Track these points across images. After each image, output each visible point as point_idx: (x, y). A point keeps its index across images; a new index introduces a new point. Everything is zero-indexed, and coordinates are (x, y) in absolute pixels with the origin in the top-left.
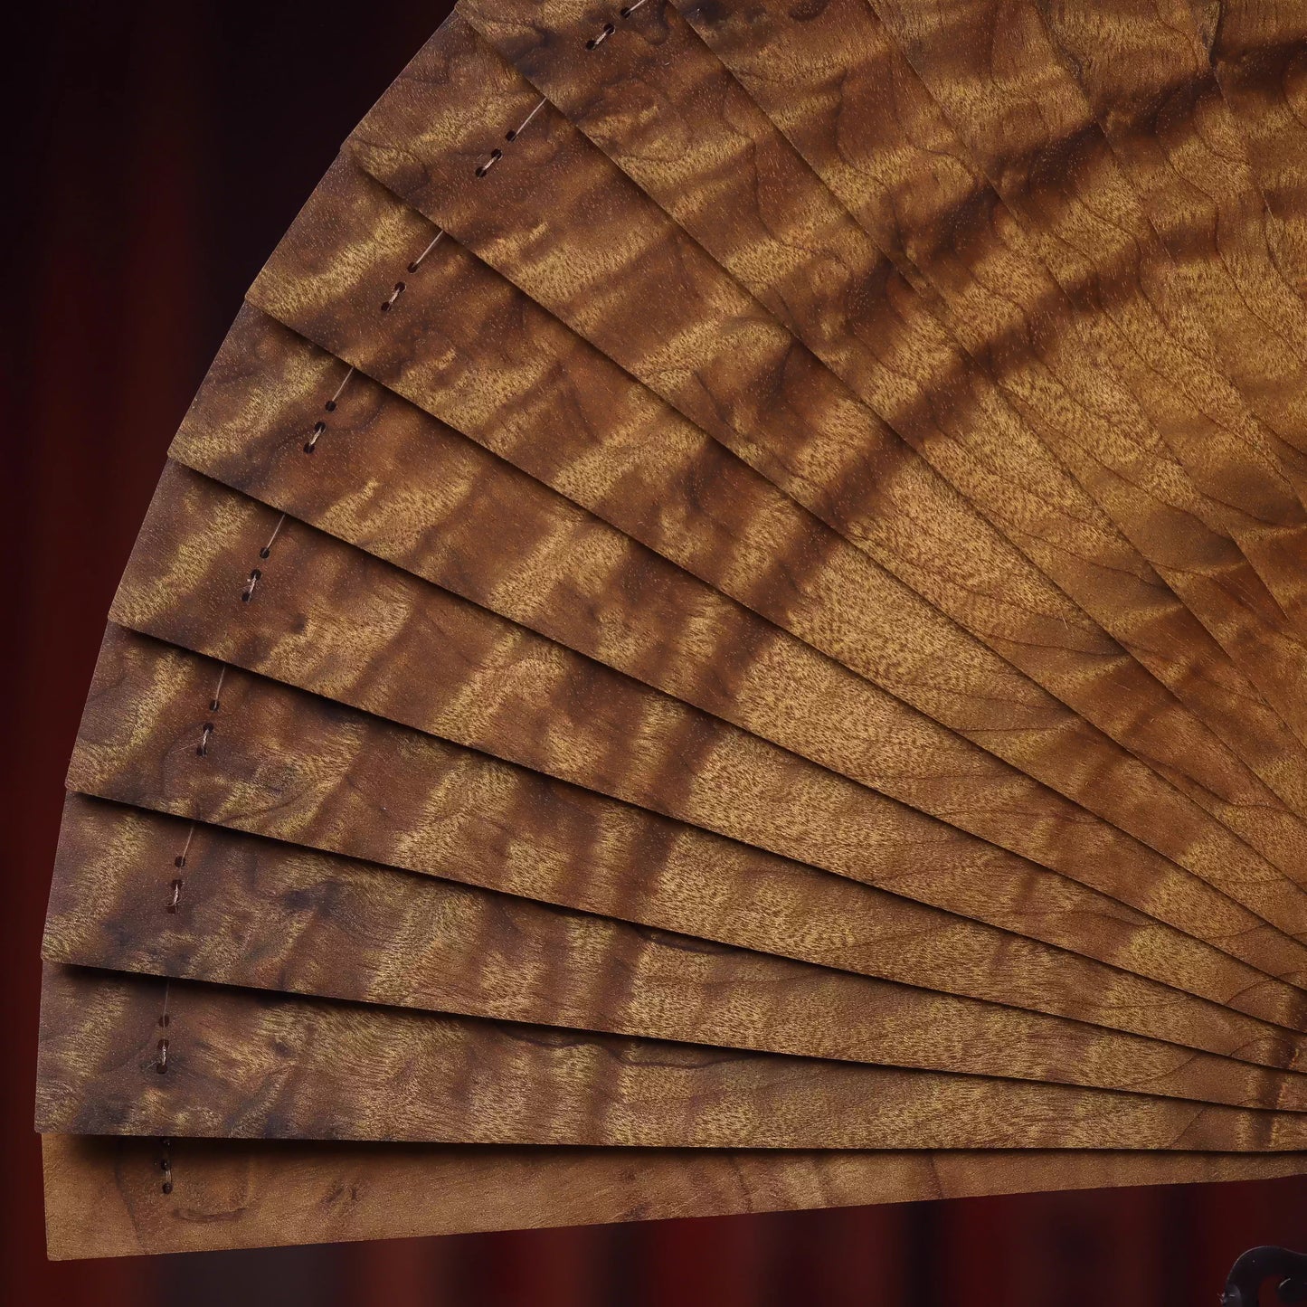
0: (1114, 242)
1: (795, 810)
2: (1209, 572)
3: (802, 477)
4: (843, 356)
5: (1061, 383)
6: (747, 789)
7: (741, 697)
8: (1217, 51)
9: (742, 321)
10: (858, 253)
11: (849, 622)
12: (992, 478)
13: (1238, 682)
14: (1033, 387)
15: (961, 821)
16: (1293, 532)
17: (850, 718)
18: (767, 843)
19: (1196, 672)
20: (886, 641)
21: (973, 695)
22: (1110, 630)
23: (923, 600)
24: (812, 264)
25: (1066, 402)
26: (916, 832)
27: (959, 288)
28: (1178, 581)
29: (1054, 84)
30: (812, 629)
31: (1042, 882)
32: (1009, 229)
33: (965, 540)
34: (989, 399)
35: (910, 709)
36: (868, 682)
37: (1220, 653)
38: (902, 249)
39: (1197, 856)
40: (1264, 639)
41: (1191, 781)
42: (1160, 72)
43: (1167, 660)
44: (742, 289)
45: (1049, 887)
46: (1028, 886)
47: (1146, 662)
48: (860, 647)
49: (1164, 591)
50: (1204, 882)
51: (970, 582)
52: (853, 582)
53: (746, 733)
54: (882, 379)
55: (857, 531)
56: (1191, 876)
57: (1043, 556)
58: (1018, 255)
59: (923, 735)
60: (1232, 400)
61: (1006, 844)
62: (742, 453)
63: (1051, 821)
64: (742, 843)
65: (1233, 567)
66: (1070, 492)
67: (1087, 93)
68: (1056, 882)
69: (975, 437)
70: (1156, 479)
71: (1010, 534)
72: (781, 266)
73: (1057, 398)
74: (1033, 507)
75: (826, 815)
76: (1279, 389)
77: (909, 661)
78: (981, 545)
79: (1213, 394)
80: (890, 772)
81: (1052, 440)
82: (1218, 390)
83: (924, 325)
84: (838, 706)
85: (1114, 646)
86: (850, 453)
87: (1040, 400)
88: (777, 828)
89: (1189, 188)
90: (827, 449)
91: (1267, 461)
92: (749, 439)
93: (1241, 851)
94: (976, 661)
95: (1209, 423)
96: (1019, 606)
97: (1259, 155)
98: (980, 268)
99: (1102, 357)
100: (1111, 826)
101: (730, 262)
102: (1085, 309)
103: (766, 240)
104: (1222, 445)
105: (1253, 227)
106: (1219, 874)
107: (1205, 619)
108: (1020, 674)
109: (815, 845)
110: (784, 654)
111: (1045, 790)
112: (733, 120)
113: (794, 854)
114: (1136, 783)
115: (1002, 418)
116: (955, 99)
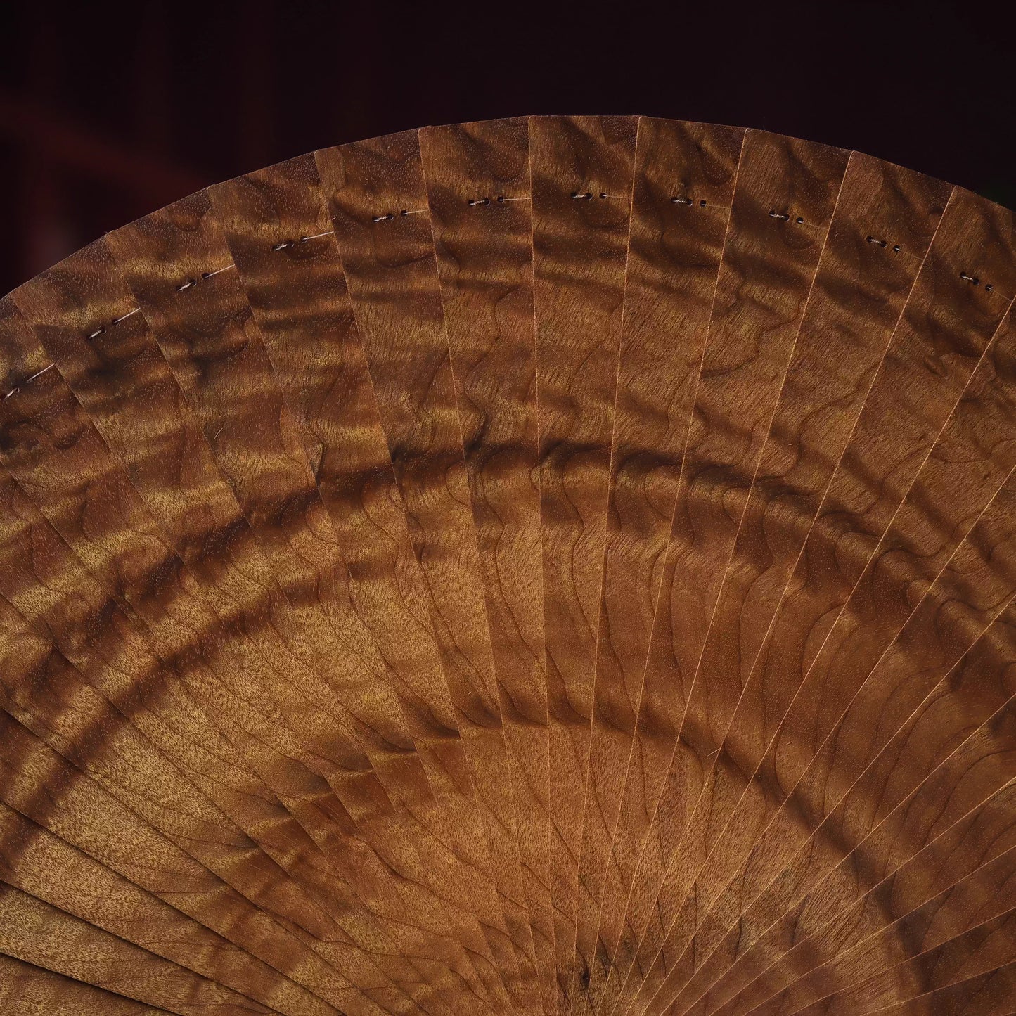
0: (254, 592)
1: (51, 939)
2: (310, 798)
3: (58, 734)
4: (84, 660)
5: (220, 680)
6: (21, 926)
7: (18, 869)
8: (320, 476)
9: (22, 634)
10: (96, 594)
11: (86, 824)
12: (176, 737)
13: (327, 866)
14: (202, 682)
15: (155, 948)
16: (362, 774)
17: (86, 883)
18: (34, 961)
19: (301, 859)
20: (109, 836)
21: (164, 871)
22: (248, 833)
23: (132, 811)
24: (67, 601)
25: (223, 691)
26: (126, 954)
27: (157, 619)
28: (291, 803)
29: (219, 492)
30: (63, 828)
31: (204, 986)
32: (190, 582)
33: (159, 775)
34: (175, 687)
35: (123, 878)
36: (97, 861)
37: (315, 848)
38: (122, 594)
39: (300, 972)
40: (344, 840)
41: (297, 925)
42: (285, 487)
43: (283, 851)
44: (22, 616)
45: (209, 989)
46: (195, 988)
47: (270, 852)
48: (93, 840)
49: (282, 809)
50: (305, 989)
51: (162, 801)
52: (89, 799)
53: (21, 891)
54: (109, 674)
55: (92, 768)
56: (296, 984)
57: (208, 787)
58: (195, 598)
59: (131, 895)
60: (326, 692)
61: (183, 962)
62: (20, 718)
63: (211, 949)
64: (17, 959)
65: (324, 795)
66: (225, 746)
67: (239, 500)
68: (213, 986)
69: (166, 711)
70: (278, 740)
71: (188, 772)
72: (46, 603)
73: (217, 688)
74: (201, 755)
75: (71, 943)
76: (355, 686)
77: (124, 849)
78: (169, 778)
79: (314, 688)
80: (110, 917)
81: (214, 714)
82: (318, 685)
83: (136, 641)
84: (79, 875)
85: (250, 842)
86: (88, 719)
87: (206, 690)
88: (40, 950)
89: (302, 560)
90: (74, 716)
91: (346, 730)
92: (25, 710)
93: (328, 970)
94: (165, 850)
95: (311, 706)
96: (192, 816)
97: (345, 540)
98: (170, 607)
99: (246, 663)
100: (248, 953)
101: (15, 600)
102: (235, 634)
103: (38, 587)
104: (319, 720)
105: (342, 584)
106: (313, 984)
107: (307, 827)
108: (191, 858)
109: (63, 961)
110: (46, 842)
111: (207, 930)
112: (18, 510)
113: (50, 967)
114: (263, 925)
115: (183, 699)
116: (157, 501)
